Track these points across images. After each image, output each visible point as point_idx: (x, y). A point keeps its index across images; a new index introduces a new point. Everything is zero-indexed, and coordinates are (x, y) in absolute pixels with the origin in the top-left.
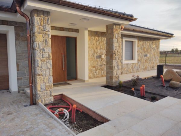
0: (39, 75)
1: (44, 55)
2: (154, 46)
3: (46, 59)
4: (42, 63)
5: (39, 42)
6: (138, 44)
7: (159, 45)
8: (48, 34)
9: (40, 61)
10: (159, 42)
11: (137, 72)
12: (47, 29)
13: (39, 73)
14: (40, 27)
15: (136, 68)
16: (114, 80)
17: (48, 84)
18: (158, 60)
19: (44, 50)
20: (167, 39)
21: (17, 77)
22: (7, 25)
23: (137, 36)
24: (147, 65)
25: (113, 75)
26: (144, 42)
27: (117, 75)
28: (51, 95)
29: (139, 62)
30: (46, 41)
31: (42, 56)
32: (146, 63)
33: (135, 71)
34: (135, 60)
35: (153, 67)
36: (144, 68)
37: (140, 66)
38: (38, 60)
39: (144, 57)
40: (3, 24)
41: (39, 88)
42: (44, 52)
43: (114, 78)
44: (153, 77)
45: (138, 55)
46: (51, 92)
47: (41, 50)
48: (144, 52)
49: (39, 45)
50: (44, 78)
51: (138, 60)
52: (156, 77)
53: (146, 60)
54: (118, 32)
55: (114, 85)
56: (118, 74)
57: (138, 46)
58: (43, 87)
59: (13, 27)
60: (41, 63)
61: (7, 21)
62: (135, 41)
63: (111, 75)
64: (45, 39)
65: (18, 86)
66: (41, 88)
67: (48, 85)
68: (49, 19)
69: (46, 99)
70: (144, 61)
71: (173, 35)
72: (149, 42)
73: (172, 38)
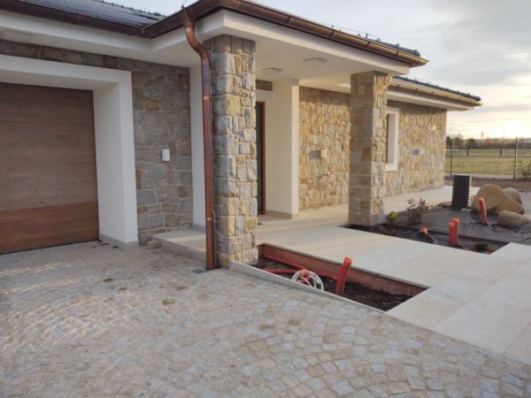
0: (233, 195)
1: (242, 148)
2: (434, 128)
3: (247, 157)
4: (239, 166)
5: (234, 114)
6: (400, 121)
7: (444, 124)
8: (251, 97)
9: (234, 161)
10: (445, 117)
11: (396, 195)
12: (250, 85)
13: (234, 192)
14: (237, 78)
15: (395, 184)
16: (372, 211)
17: (248, 218)
18: (441, 163)
19: (242, 134)
20: (466, 109)
21: (138, 204)
22: (115, 67)
23: (398, 102)
24: (419, 177)
25: (370, 198)
26: (414, 117)
27: (378, 198)
28: (253, 244)
29: (402, 169)
30: (247, 112)
31: (239, 149)
32: (417, 172)
33: (393, 193)
34: (392, 162)
35: (431, 182)
36: (412, 183)
37: (403, 179)
38: (231, 160)
39: (411, 156)
40: (105, 66)
41: (231, 228)
42: (242, 139)
43: (372, 204)
44: (443, 206)
45: (401, 151)
46: (253, 236)
47: (238, 136)
48: (413, 144)
49: (233, 122)
50: (241, 204)
51: (401, 165)
52: (450, 205)
53: (416, 165)
54: (381, 93)
55: (372, 224)
56: (381, 195)
57: (400, 128)
58: (239, 224)
59: (129, 74)
60: (237, 167)
61: (115, 58)
62: (394, 116)
63: (364, 200)
64: (244, 108)
65: (139, 230)
66: (236, 228)
67: (249, 221)
68: (252, 58)
69: (244, 254)
70: (413, 166)
71: (478, 99)
72: (424, 119)
73: (476, 108)
